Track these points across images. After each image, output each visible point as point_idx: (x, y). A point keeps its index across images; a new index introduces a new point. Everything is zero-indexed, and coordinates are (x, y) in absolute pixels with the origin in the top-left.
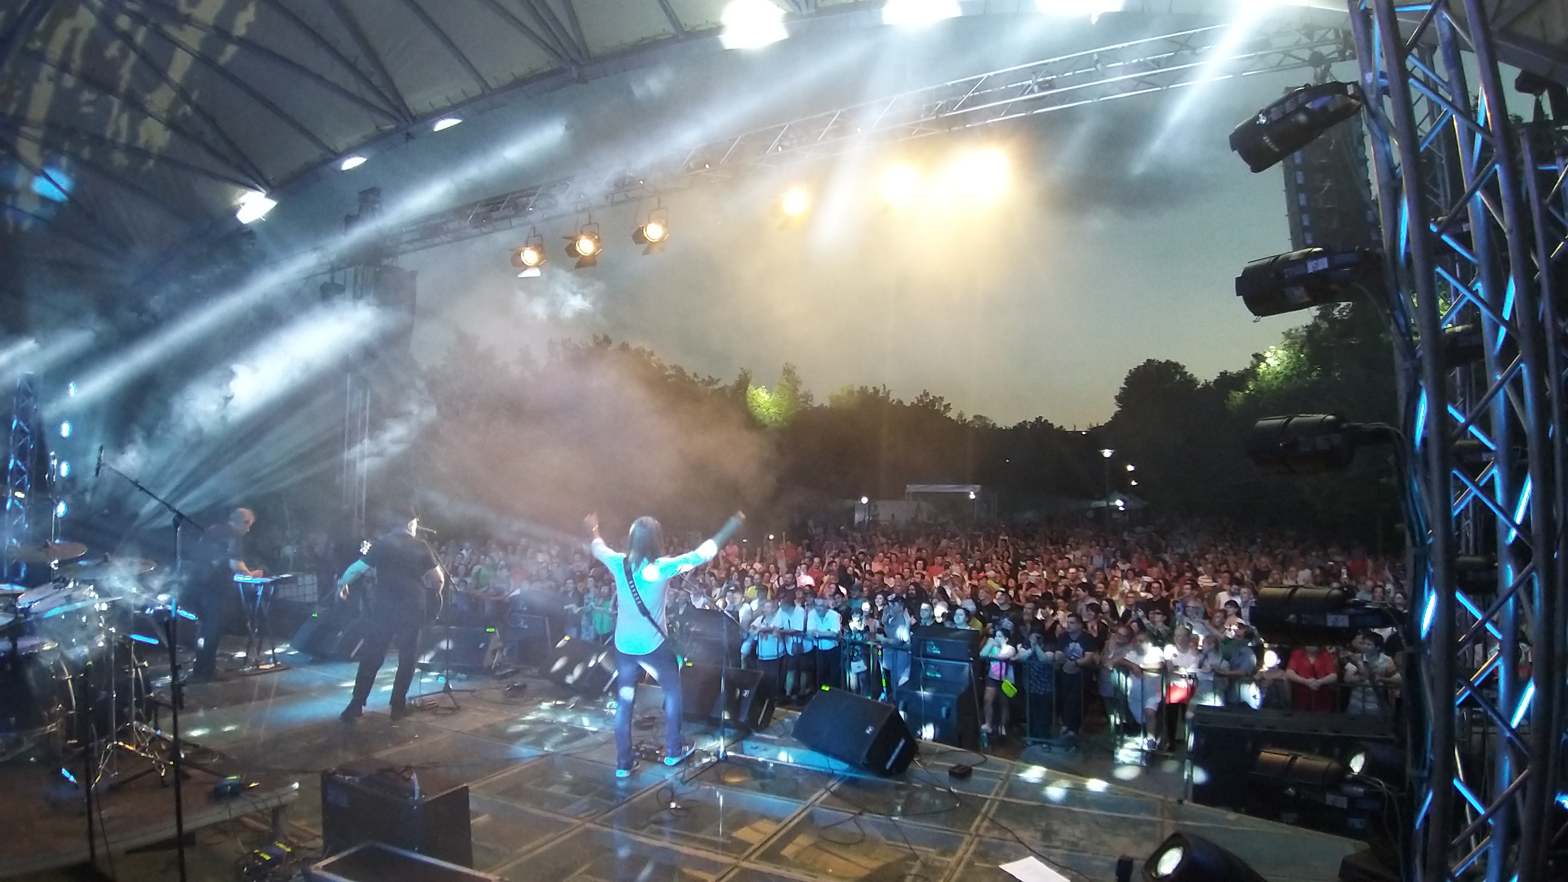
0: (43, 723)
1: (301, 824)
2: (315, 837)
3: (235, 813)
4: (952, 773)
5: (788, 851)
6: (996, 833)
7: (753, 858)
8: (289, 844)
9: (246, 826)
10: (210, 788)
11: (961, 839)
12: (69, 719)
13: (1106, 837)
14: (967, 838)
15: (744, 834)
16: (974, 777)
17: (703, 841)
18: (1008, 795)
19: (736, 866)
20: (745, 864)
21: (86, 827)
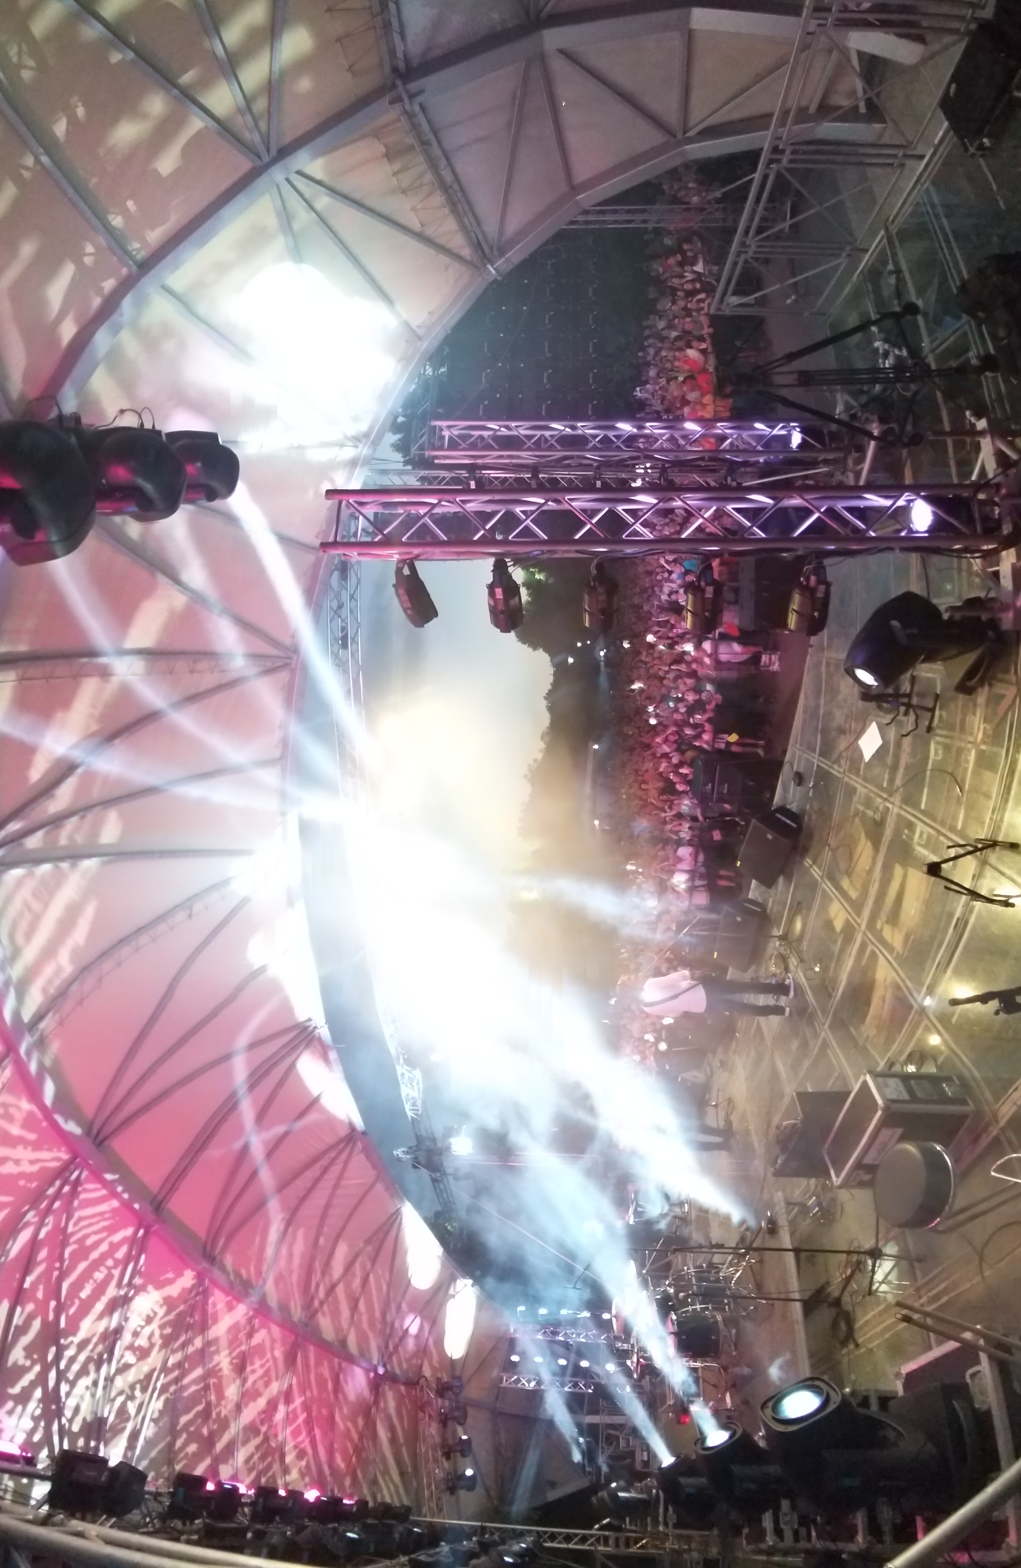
0: (716, 1322)
1: (797, 1192)
2: (808, 1185)
3: (786, 1224)
4: (799, 784)
5: (853, 894)
6: (843, 762)
7: (859, 921)
8: (811, 1198)
9: (795, 1217)
10: (767, 1236)
11: (847, 784)
12: (714, 1309)
13: (840, 697)
14: (846, 779)
15: (838, 925)
16: (801, 770)
17: (842, 951)
18: (814, 751)
19: (864, 933)
20: (863, 926)
21: (781, 1303)
